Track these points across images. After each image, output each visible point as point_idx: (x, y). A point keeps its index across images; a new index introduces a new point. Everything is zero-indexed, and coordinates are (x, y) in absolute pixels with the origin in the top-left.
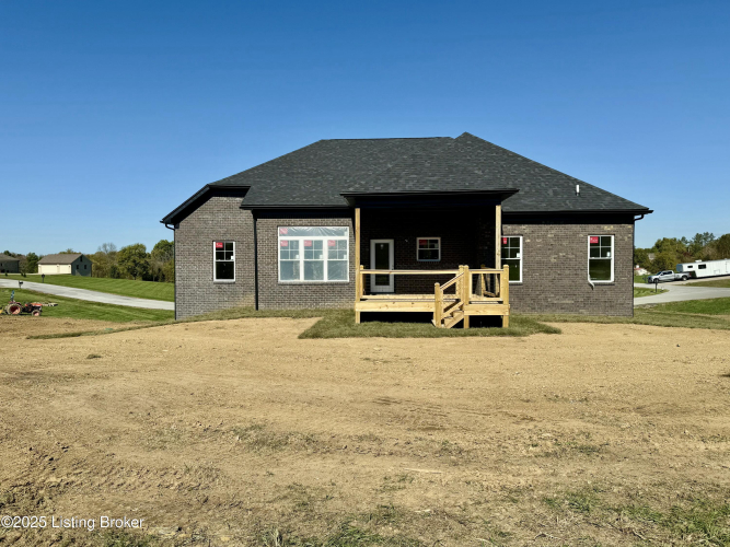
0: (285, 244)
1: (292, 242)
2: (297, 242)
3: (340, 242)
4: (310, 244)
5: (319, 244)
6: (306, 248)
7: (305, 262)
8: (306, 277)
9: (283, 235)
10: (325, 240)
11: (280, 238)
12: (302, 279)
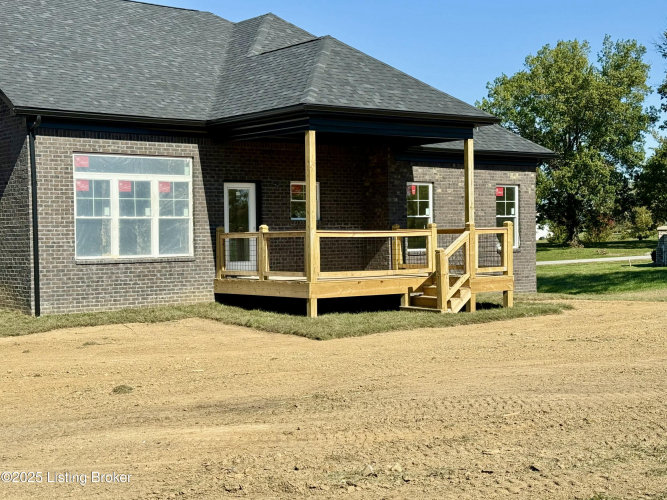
0: (85, 187)
1: (98, 183)
2: (108, 182)
3: (178, 185)
4: (128, 188)
5: (144, 188)
6: (122, 194)
7: (122, 222)
8: (123, 250)
9: (82, 169)
10: (155, 180)
11: (77, 175)
12: (115, 253)
